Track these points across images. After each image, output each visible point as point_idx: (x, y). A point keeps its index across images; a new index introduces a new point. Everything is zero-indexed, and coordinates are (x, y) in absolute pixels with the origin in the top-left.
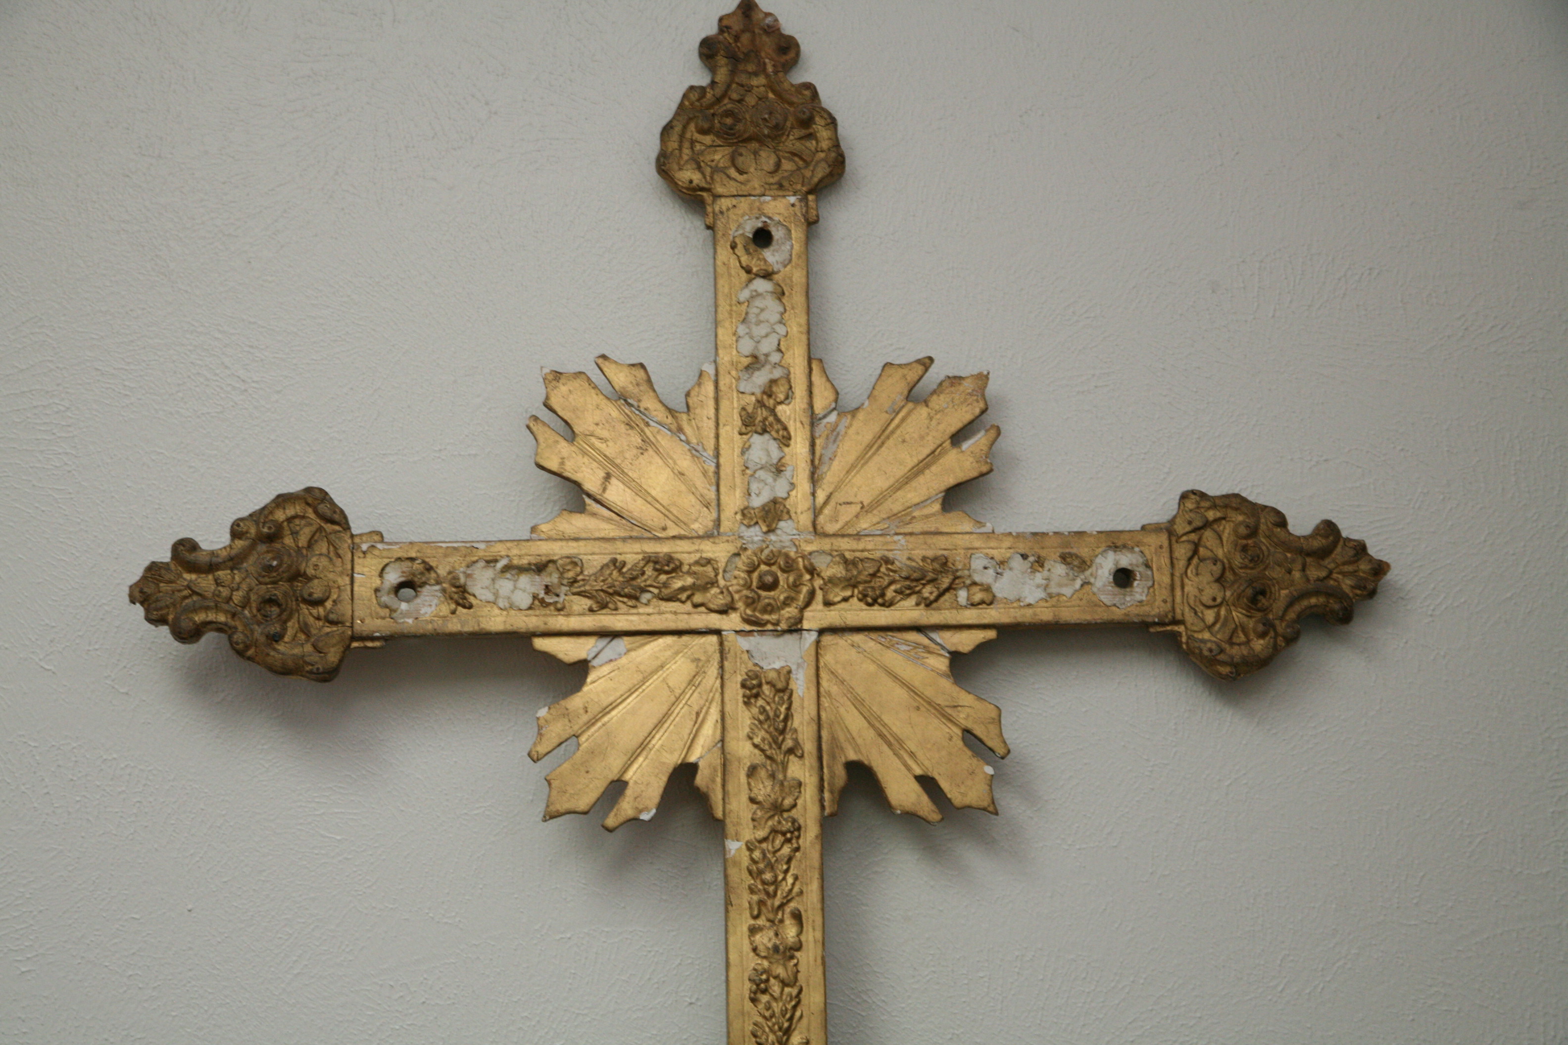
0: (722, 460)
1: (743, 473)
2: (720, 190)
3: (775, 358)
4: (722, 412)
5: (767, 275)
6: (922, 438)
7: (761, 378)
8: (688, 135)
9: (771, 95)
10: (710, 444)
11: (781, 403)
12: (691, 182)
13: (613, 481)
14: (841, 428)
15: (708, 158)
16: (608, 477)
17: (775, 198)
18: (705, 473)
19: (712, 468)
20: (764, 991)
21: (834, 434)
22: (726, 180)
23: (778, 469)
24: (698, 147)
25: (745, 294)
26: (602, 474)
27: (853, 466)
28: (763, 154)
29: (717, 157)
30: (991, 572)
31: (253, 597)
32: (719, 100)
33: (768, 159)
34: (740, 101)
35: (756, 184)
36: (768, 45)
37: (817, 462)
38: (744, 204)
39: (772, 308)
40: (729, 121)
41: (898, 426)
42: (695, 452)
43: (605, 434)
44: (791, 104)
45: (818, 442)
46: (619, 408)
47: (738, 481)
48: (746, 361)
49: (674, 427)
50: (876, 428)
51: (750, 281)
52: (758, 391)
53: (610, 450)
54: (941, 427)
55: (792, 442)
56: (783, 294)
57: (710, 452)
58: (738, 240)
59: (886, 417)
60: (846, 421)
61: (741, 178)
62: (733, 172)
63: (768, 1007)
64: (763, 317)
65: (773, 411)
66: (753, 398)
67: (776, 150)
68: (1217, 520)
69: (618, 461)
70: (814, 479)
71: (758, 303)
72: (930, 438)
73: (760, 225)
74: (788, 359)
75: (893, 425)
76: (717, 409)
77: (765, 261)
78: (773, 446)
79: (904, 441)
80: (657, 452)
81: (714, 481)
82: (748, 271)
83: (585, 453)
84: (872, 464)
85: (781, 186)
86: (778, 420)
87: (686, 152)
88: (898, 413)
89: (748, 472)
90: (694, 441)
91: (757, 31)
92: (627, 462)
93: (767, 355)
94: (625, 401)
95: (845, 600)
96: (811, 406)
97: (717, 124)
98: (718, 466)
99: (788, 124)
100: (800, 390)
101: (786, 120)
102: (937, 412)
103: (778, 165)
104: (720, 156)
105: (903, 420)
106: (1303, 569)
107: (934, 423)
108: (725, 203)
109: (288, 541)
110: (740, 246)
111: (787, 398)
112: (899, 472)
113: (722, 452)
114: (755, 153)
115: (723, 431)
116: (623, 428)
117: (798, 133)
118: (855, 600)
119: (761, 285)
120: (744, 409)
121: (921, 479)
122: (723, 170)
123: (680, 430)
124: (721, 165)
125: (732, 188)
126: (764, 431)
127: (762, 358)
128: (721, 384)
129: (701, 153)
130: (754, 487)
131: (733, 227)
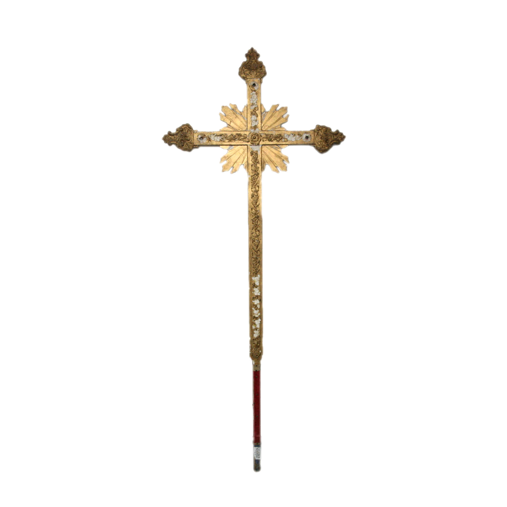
0: (248, 119)
1: (251, 121)
2: (248, 77)
3: (256, 104)
4: (248, 112)
5: (255, 91)
6: (278, 116)
7: (254, 107)
8: (243, 69)
9: (256, 63)
10: (246, 117)
11: (257, 111)
12: (243, 76)
13: (232, 122)
14: (266, 115)
15: (246, 72)
16: (231, 122)
17: (256, 79)
18: (245, 121)
19: (246, 120)
20: (253, 197)
21: (265, 116)
22: (249, 76)
23: (256, 121)
24: (245, 71)
25: (251, 94)
26: (230, 121)
27: (267, 120)
28: (254, 72)
29: (247, 72)
30: (287, 136)
31: (179, 139)
32: (248, 63)
33: (255, 73)
34: (251, 64)
35: (253, 77)
36: (255, 56)
37: (262, 119)
38: (251, 80)
39: (255, 96)
40: (249, 67)
41: (274, 114)
42: (244, 118)
43: (230, 115)
44: (259, 64)
45: (262, 117)
46: (233, 112)
47: (250, 122)
48: (251, 104)
49: (241, 114)
50: (271, 114)
51: (252, 92)
52: (253, 109)
53: (231, 118)
54: (281, 114)
55: (258, 117)
56: (257, 94)
57: (246, 118)
58: (250, 85)
59: (272, 113)
60: (266, 113)
61: (251, 76)
62: (250, 75)
63: (254, 199)
64: (254, 97)
65: (255, 112)
66: (252, 110)
67: (256, 72)
68: (321, 129)
69: (232, 119)
70: (261, 122)
71: (253, 95)
72: (279, 116)
73: (254, 83)
74: (258, 104)
75: (273, 114)
76: (247, 112)
77: (254, 89)
78: (255, 117)
79: (275, 117)
80: (238, 118)
81: (246, 122)
82: (252, 90)
83: (228, 118)
84: (270, 120)
85: (257, 77)
86: (256, 113)
87: (243, 71)
88: (274, 112)
89: (252, 121)
90: (244, 116)
91: (254, 52)
92: (233, 120)
93: (255, 103)
94: (233, 110)
95: (266, 140)
96: (261, 111)
97: (247, 67)
98: (247, 120)
99: (258, 67)
100: (259, 109)
101: (258, 66)
102: (280, 112)
103: (257, 74)
104: (248, 72)
105: (275, 113)
106: (333, 137)
107: (279, 114)
108: (248, 80)
109: (184, 131)
110: (251, 86)
111: (258, 110)
112: (274, 121)
113: (248, 118)
114: (253, 72)
115: (248, 115)
116: (233, 114)
117: (260, 69)
118: (267, 141)
119: (254, 92)
120: (251, 112)
121: (277, 122)
122: (248, 75)
123: (242, 115)
124: (248, 74)
125: (250, 77)
126: (254, 115)
127: (254, 104)
128: (248, 108)
129: (245, 72)
130: (253, 124)
131: (250, 83)
